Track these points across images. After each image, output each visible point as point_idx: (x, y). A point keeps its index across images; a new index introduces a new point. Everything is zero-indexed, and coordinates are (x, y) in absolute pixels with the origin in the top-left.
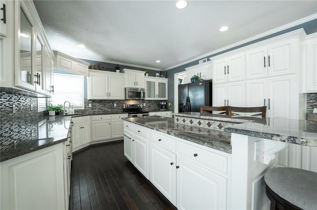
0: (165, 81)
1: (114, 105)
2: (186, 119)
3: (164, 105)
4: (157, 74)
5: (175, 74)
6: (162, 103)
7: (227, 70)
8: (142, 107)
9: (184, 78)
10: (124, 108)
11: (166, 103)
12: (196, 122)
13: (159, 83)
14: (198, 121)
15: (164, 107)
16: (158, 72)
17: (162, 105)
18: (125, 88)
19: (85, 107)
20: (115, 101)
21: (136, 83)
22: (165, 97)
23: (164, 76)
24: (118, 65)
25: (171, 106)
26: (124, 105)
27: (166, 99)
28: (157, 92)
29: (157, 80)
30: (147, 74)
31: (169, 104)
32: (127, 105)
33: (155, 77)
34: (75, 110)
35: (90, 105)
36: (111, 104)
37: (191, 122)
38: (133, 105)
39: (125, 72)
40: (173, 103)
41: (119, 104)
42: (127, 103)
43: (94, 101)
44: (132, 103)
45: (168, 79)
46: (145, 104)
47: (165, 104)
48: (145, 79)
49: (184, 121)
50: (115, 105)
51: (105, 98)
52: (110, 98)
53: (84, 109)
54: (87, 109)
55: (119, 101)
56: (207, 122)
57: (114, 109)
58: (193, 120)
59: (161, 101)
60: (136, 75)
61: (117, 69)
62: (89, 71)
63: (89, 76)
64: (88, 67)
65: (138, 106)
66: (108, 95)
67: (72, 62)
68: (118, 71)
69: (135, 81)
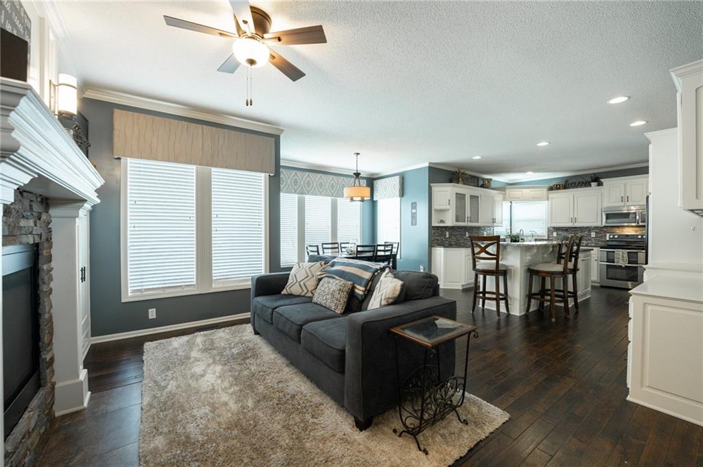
18: (602, 209)
19: (548, 237)
20: (592, 230)
21: (624, 199)
24: (594, 174)
26: (608, 235)
32: (614, 235)
35: (555, 234)
39: (604, 184)
41: (600, 233)
42: (618, 231)
43: (557, 229)
50: (593, 235)
51: (571, 225)
52: (576, 225)
54: (551, 239)
55: (598, 229)
60: (625, 185)
61: (593, 181)
62: (548, 194)
63: (548, 199)
64: (545, 190)
65: (640, 237)
66: (574, 220)
67: (524, 190)
68: (593, 184)
69: (623, 195)
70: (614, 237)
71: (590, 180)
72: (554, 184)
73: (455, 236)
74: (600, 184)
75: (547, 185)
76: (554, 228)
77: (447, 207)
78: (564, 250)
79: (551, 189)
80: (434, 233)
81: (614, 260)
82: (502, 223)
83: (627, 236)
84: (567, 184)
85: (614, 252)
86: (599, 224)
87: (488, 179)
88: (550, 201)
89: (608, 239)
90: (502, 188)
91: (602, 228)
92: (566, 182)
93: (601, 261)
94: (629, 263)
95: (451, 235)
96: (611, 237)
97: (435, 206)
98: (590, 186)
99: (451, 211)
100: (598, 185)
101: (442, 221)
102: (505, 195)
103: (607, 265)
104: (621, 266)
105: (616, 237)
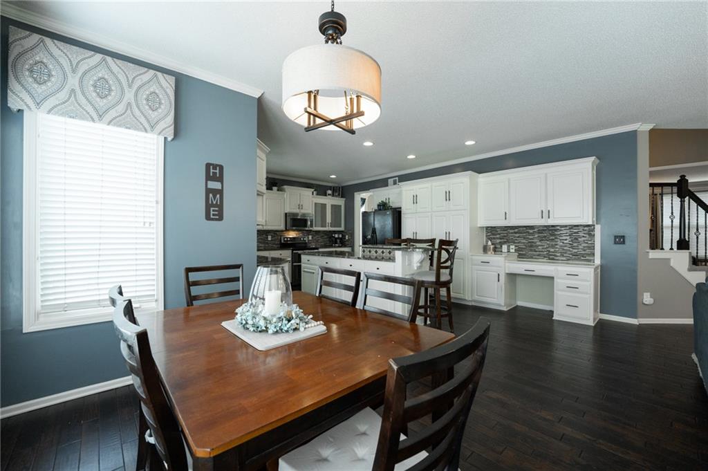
0: (340, 202)
1: (267, 238)
2: (371, 249)
3: (338, 238)
4: (329, 192)
5: (355, 193)
6: (336, 236)
7: (415, 200)
8: (306, 241)
9: (369, 197)
10: (282, 241)
11: (343, 236)
12: (380, 251)
13: (332, 206)
14: (382, 250)
15: (338, 241)
16: (330, 188)
17: (336, 239)
18: (286, 214)
20: (269, 233)
21: (300, 207)
22: (340, 227)
23: (339, 194)
25: (349, 239)
26: (283, 238)
27: (342, 228)
28: (329, 219)
29: (329, 201)
30: (315, 192)
31: (347, 236)
32: (287, 238)
33: (326, 195)
36: (264, 236)
37: (376, 252)
38: (294, 238)
39: (286, 190)
40: (352, 235)
41: (275, 237)
42: (286, 235)
44: (292, 234)
45: (344, 199)
46: (310, 237)
47: (340, 236)
48: (314, 199)
49: (370, 252)
50: (270, 238)
55: (274, 232)
56: (388, 251)
57: (267, 243)
58: (378, 250)
59: (335, 232)
60: (300, 194)
65: (303, 239)
68: (275, 188)
69: (299, 203)
98: (272, 190)
100: (278, 190)
105: (289, 239)
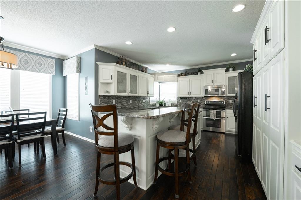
1: (197, 101)
8: (225, 104)
18: (203, 87)
19: (178, 102)
20: (198, 98)
21: (214, 81)
24: (199, 68)
26: (205, 101)
30: (231, 69)
34: (172, 104)
35: (181, 101)
39: (204, 73)
41: (202, 100)
42: (210, 99)
43: (182, 98)
44: (214, 99)
48: (227, 75)
50: (199, 101)
51: (188, 96)
52: (191, 96)
53: (177, 103)
54: (179, 103)
60: (214, 73)
61: (198, 72)
62: (177, 78)
63: (177, 81)
64: (176, 76)
65: (220, 102)
66: (190, 93)
67: (165, 75)
68: (199, 73)
69: (213, 79)
70: (208, 102)
71: (197, 71)
72: (180, 73)
73: (121, 103)
74: (202, 73)
75: (177, 73)
76: (180, 97)
77: (110, 81)
78: (186, 117)
79: (179, 76)
80: (101, 101)
81: (209, 115)
82: (153, 95)
83: (214, 102)
84: (187, 73)
85: (210, 111)
86: (201, 95)
87: (145, 67)
88: (178, 82)
89: (205, 103)
90: (154, 74)
91: (203, 97)
92: (186, 72)
93: (203, 116)
94: (217, 118)
95: (117, 102)
96: (207, 102)
97: (101, 80)
98: (197, 74)
99: (113, 84)
100: (201, 74)
101: (107, 92)
102: (155, 78)
103: (206, 118)
104: (213, 119)
105: (209, 102)
